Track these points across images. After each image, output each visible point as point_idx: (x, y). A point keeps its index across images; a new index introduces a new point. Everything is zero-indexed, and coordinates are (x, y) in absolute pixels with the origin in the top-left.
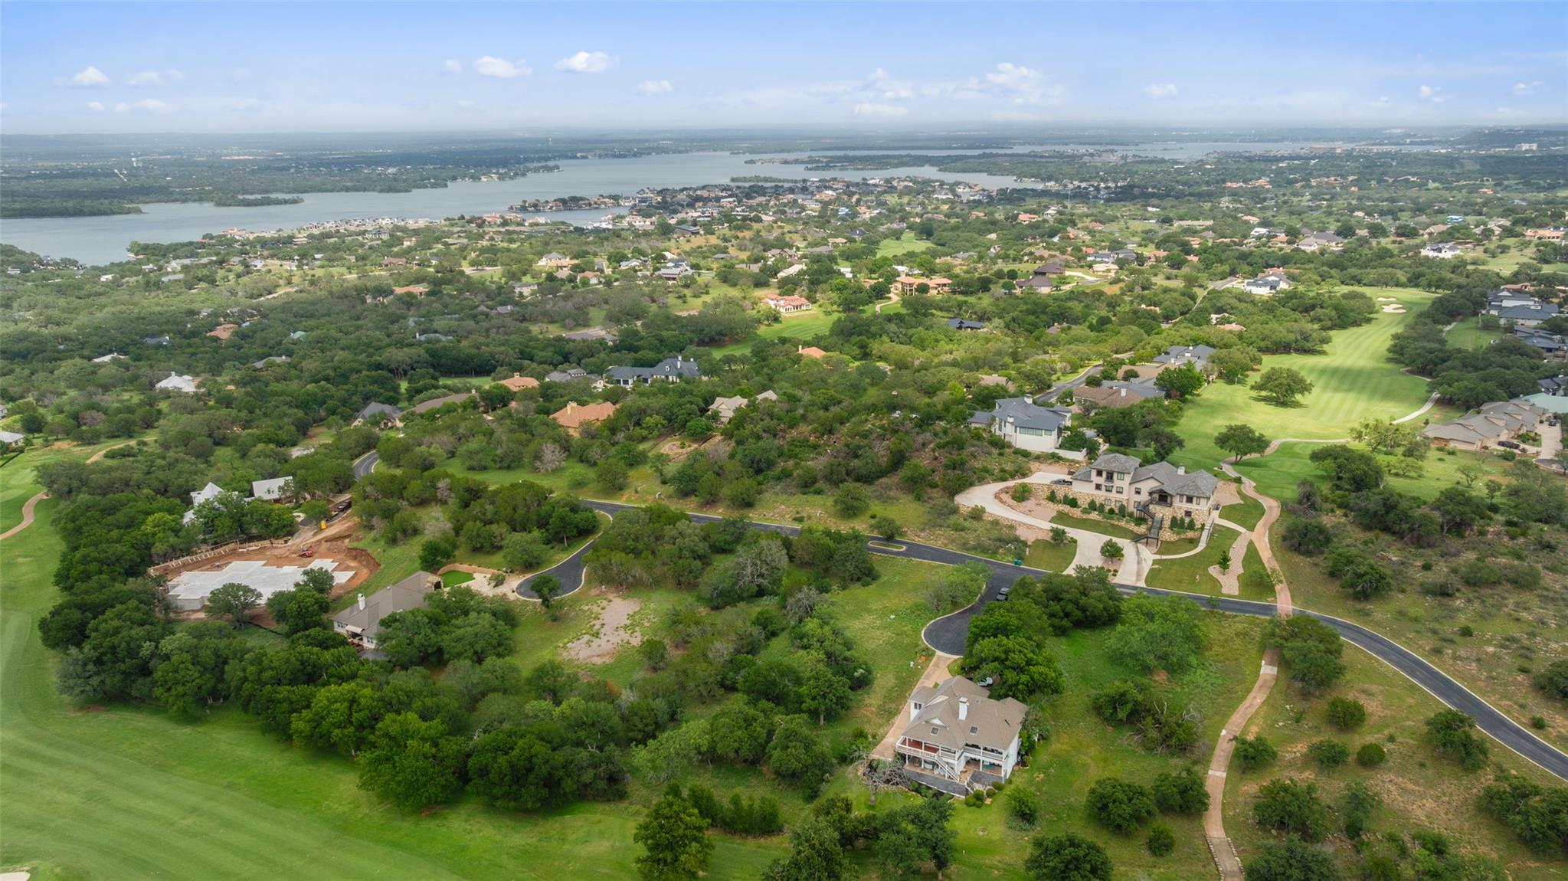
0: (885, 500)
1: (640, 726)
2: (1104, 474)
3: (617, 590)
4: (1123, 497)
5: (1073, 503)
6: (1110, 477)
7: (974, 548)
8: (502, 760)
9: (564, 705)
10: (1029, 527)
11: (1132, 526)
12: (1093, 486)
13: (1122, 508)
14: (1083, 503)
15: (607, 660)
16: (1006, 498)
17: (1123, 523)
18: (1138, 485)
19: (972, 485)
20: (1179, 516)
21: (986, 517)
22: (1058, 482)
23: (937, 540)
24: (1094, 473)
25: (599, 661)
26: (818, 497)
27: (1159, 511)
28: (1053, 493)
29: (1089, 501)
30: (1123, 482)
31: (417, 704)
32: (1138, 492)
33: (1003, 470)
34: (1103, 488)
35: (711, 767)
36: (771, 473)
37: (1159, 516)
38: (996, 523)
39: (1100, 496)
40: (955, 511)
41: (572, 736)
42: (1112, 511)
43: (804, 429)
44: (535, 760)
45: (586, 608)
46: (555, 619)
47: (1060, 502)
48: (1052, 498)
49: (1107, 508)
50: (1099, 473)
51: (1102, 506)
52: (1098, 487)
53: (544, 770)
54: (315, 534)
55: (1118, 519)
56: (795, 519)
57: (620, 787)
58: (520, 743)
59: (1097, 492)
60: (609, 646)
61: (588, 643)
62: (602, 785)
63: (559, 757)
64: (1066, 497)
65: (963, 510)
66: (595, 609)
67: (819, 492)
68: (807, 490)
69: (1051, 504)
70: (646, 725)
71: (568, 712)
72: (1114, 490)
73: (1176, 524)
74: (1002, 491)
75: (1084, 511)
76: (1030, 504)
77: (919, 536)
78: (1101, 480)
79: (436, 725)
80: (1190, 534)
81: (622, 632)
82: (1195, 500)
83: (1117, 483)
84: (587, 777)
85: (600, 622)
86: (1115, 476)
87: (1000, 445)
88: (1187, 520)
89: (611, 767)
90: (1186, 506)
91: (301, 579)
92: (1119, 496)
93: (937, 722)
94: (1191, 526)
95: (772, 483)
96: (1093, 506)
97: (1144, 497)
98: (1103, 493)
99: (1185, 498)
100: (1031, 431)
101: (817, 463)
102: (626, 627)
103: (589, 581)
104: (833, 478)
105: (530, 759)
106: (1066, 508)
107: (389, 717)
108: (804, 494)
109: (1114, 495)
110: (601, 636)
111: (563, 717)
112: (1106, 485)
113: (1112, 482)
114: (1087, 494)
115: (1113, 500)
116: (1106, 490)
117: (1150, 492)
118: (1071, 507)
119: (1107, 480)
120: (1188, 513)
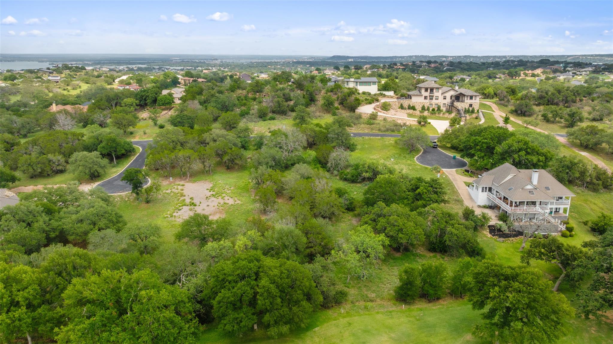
2: (429, 90)
3: (183, 179)
4: (439, 102)
5: (413, 108)
6: (432, 91)
10: (401, 119)
12: (423, 97)
13: (439, 107)
14: (418, 108)
16: (381, 110)
18: (445, 95)
20: (467, 108)
21: (379, 117)
23: (364, 130)
27: (458, 105)
28: (402, 105)
29: (421, 106)
30: (438, 94)
32: (445, 98)
33: (366, 100)
34: (428, 98)
37: (459, 107)
39: (427, 103)
40: (359, 117)
42: (433, 110)
45: (168, 191)
47: (405, 109)
48: (401, 108)
49: (431, 109)
50: (426, 90)
51: (428, 108)
52: (426, 98)
55: (439, 113)
59: (426, 101)
64: (409, 105)
65: (364, 116)
66: (176, 191)
69: (403, 111)
72: (434, 98)
74: (375, 107)
75: (421, 111)
76: (393, 111)
78: (427, 94)
80: (474, 116)
82: (474, 98)
83: (435, 94)
85: (188, 197)
86: (434, 91)
88: (471, 109)
90: (470, 102)
92: (437, 101)
94: (473, 111)
97: (448, 101)
98: (428, 101)
99: (469, 98)
106: (411, 111)
108: (264, 121)
109: (434, 101)
112: (430, 96)
113: (433, 94)
114: (420, 103)
115: (434, 104)
116: (430, 99)
117: (451, 97)
118: (414, 110)
119: (430, 93)
120: (471, 105)
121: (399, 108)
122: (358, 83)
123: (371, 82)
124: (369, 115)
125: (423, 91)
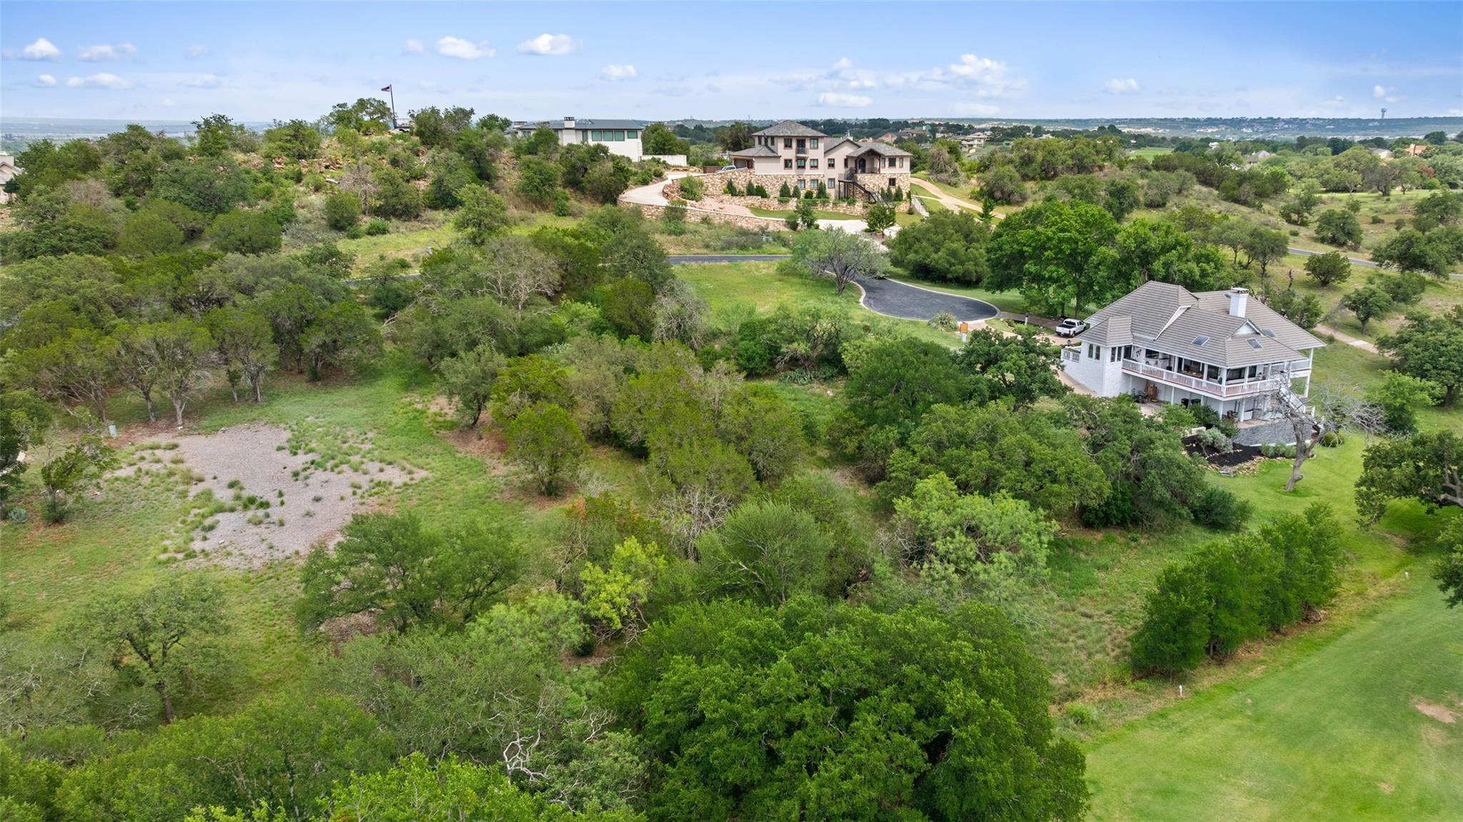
2: (794, 144)
4: (819, 173)
5: (761, 192)
6: (802, 146)
11: (842, 207)
12: (782, 163)
13: (821, 187)
16: (679, 198)
20: (885, 187)
24: (781, 143)
27: (868, 181)
28: (730, 184)
29: (779, 186)
30: (816, 152)
32: (831, 165)
34: (794, 164)
37: (869, 187)
39: (791, 176)
42: (808, 195)
47: (741, 194)
48: (732, 190)
50: (788, 145)
51: (795, 190)
52: (788, 164)
55: (822, 203)
59: (789, 172)
64: (750, 184)
69: (736, 199)
72: (808, 164)
73: (884, 196)
74: (666, 191)
75: (776, 201)
78: (791, 154)
82: (897, 163)
85: (217, 483)
86: (808, 144)
88: (893, 190)
90: (888, 172)
92: (814, 173)
97: (839, 171)
98: (793, 172)
99: (887, 163)
102: (317, 464)
106: (756, 200)
109: (808, 173)
112: (798, 159)
113: (804, 152)
114: (776, 177)
115: (808, 179)
116: (799, 167)
117: (846, 161)
118: (763, 197)
119: (798, 152)
120: (892, 182)
121: (726, 193)
122: (590, 134)
123: (622, 130)
124: (661, 210)
125: (780, 145)
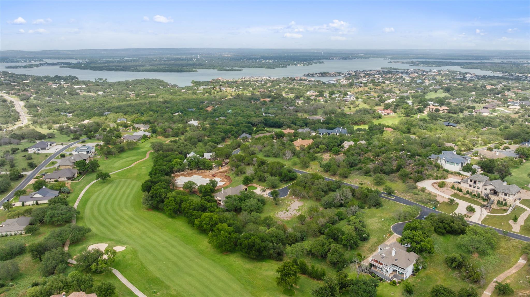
0: (392, 181)
1: (291, 240)
2: (473, 181)
3: (298, 198)
4: (480, 191)
5: (460, 190)
6: (475, 182)
7: (419, 201)
8: (246, 241)
9: (270, 230)
10: (442, 197)
11: (481, 202)
12: (468, 185)
13: (479, 195)
14: (465, 191)
15: (288, 219)
16: (436, 186)
17: (478, 200)
18: (486, 187)
19: (424, 179)
20: (501, 200)
21: (426, 191)
22: (456, 182)
23: (407, 197)
24: (469, 180)
25: (286, 219)
26: (370, 177)
27: (493, 197)
28: (453, 186)
29: (466, 190)
30: (480, 185)
31: (228, 222)
32: (486, 189)
33: (437, 176)
34: (472, 186)
35: (311, 257)
36: (356, 168)
37: (492, 199)
38: (430, 194)
39: (471, 189)
40: (416, 188)
41: (270, 239)
42: (475, 195)
43: (370, 154)
44: (255, 243)
45: (287, 202)
46: (276, 204)
47: (456, 189)
48: (453, 188)
49: (473, 194)
50: (471, 181)
51: (471, 193)
52: (470, 186)
53: (258, 247)
54: (217, 170)
55: (477, 198)
56: (360, 184)
57: (281, 257)
58: (252, 237)
59: (470, 188)
60: (291, 215)
61: (284, 213)
62: (275, 255)
63: (263, 244)
64: (458, 188)
65: (419, 188)
66: (289, 203)
67: (370, 176)
68: (366, 175)
69: (452, 190)
70: (293, 240)
71: (271, 232)
72: (476, 187)
73: (499, 203)
74: (435, 183)
75: (464, 194)
76: (444, 189)
77: (401, 195)
78: (472, 183)
79: (232, 228)
80: (505, 207)
81: (295, 211)
82: (508, 195)
83: (477, 185)
84: (271, 252)
85: (290, 207)
86: (477, 182)
87: (438, 167)
88: (504, 202)
89: (279, 250)
90: (504, 197)
91: (209, 182)
92: (478, 190)
93: (384, 255)
94: (506, 204)
95: (355, 171)
96: (468, 192)
97: (488, 191)
98: (472, 188)
99: (504, 194)
100: (451, 163)
101: (371, 166)
102: (297, 210)
103: (290, 195)
104: (375, 171)
105: (254, 243)
106: (457, 192)
107: (220, 224)
108: (365, 176)
109: (476, 189)
110: (289, 211)
111: (269, 233)
115: (476, 191)
117: (491, 190)
124: (421, 188)
